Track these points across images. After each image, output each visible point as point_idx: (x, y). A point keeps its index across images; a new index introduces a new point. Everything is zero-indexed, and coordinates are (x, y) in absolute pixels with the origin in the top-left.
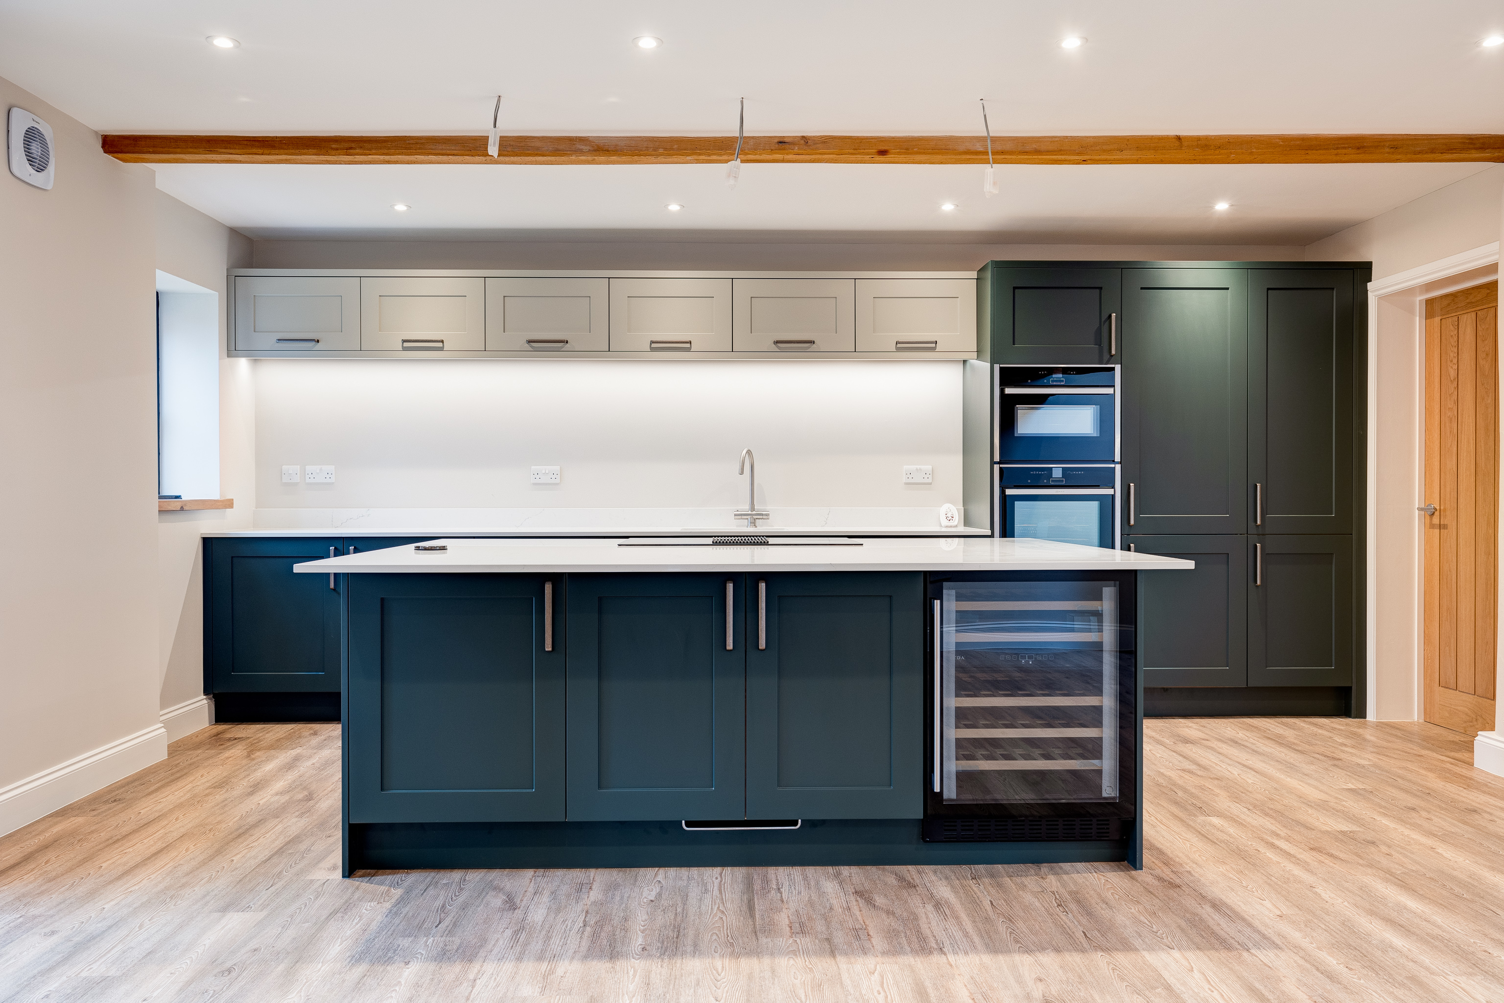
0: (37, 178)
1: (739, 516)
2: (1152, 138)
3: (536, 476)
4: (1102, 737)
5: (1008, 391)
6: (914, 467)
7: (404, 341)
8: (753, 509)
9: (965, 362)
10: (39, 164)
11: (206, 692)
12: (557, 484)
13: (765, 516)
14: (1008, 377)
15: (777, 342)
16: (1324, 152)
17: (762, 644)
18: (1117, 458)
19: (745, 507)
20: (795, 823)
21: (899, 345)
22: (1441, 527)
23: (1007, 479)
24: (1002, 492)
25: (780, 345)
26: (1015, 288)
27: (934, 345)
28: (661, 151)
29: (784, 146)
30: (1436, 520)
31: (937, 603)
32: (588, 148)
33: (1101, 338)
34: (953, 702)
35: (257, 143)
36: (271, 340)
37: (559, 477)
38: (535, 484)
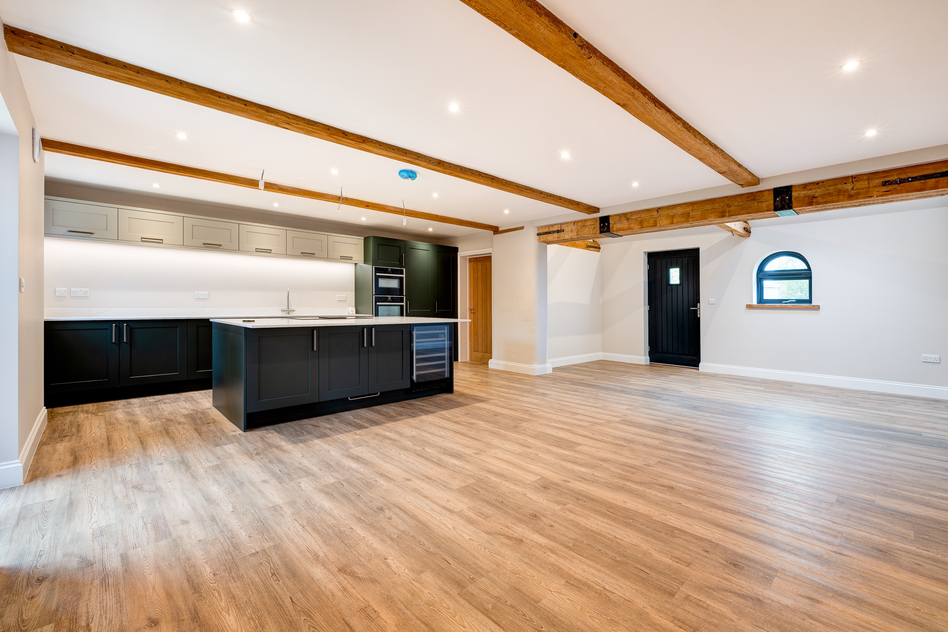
1: (283, 311)
3: (197, 295)
4: (445, 363)
5: (377, 274)
6: (341, 295)
7: (143, 238)
8: (288, 308)
9: (356, 264)
12: (207, 299)
14: (377, 270)
17: (374, 345)
18: (404, 294)
19: (285, 308)
20: (378, 394)
21: (342, 257)
22: (474, 313)
23: (377, 300)
24: (376, 304)
25: (303, 254)
26: (378, 244)
27: (352, 258)
30: (472, 312)
33: (400, 261)
36: (64, 230)
37: (208, 296)
38: (196, 298)
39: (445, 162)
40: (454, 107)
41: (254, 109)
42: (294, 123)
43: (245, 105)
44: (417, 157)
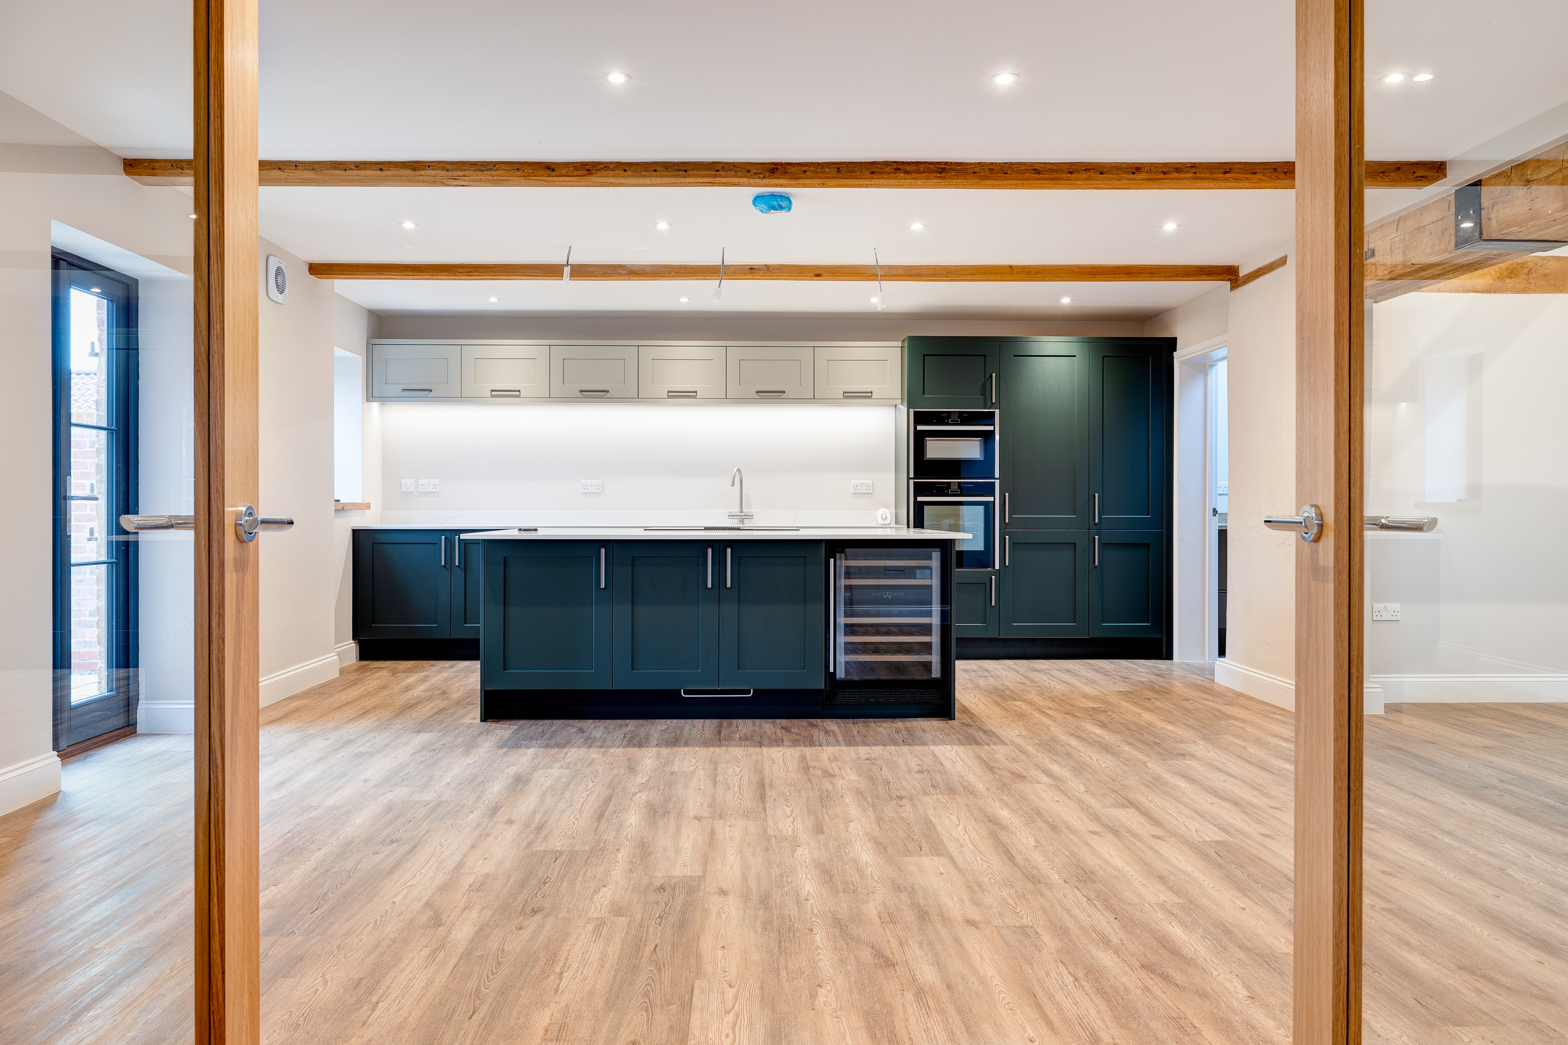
0: (279, 298)
1: (731, 516)
2: (993, 267)
3: (584, 488)
4: (931, 642)
5: (919, 428)
6: (859, 481)
7: (492, 391)
8: (742, 511)
9: (895, 406)
10: (281, 289)
11: (354, 638)
12: (600, 493)
13: (750, 517)
14: (920, 418)
15: (758, 392)
16: (1106, 276)
17: (729, 585)
18: (997, 475)
19: (736, 510)
20: (748, 692)
21: (845, 394)
23: (920, 489)
24: (916, 499)
25: (760, 394)
26: (924, 355)
27: (870, 394)
28: (673, 274)
29: (754, 271)
31: (832, 561)
32: (625, 272)
33: (985, 390)
34: (842, 620)
35: (409, 269)
36: (397, 390)
37: (601, 488)
38: (584, 493)
39: (791, 164)
40: (617, 78)
41: (394, 172)
42: (459, 176)
43: (381, 170)
44: (714, 173)
